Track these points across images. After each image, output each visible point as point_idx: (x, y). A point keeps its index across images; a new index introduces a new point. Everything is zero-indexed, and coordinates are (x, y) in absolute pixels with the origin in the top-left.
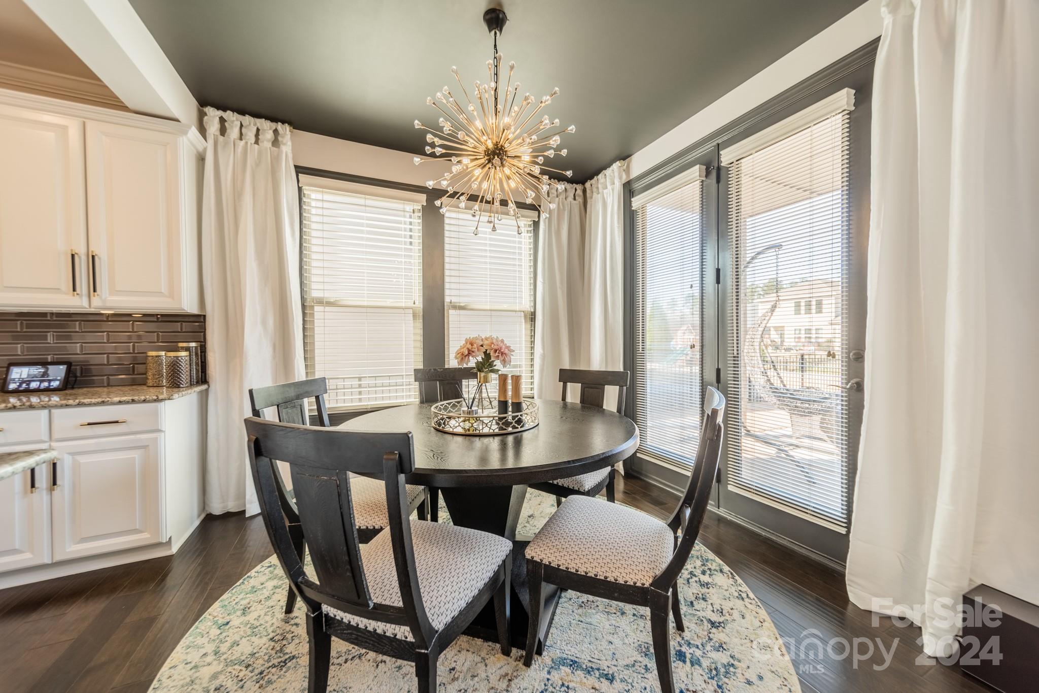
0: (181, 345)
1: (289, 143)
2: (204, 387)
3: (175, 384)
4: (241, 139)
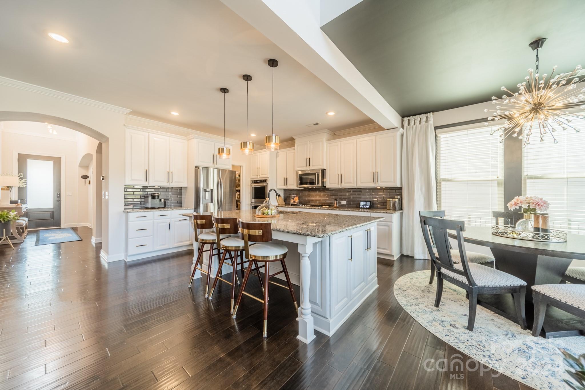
0: (396, 197)
1: (432, 120)
2: (402, 211)
3: (394, 209)
4: (415, 125)
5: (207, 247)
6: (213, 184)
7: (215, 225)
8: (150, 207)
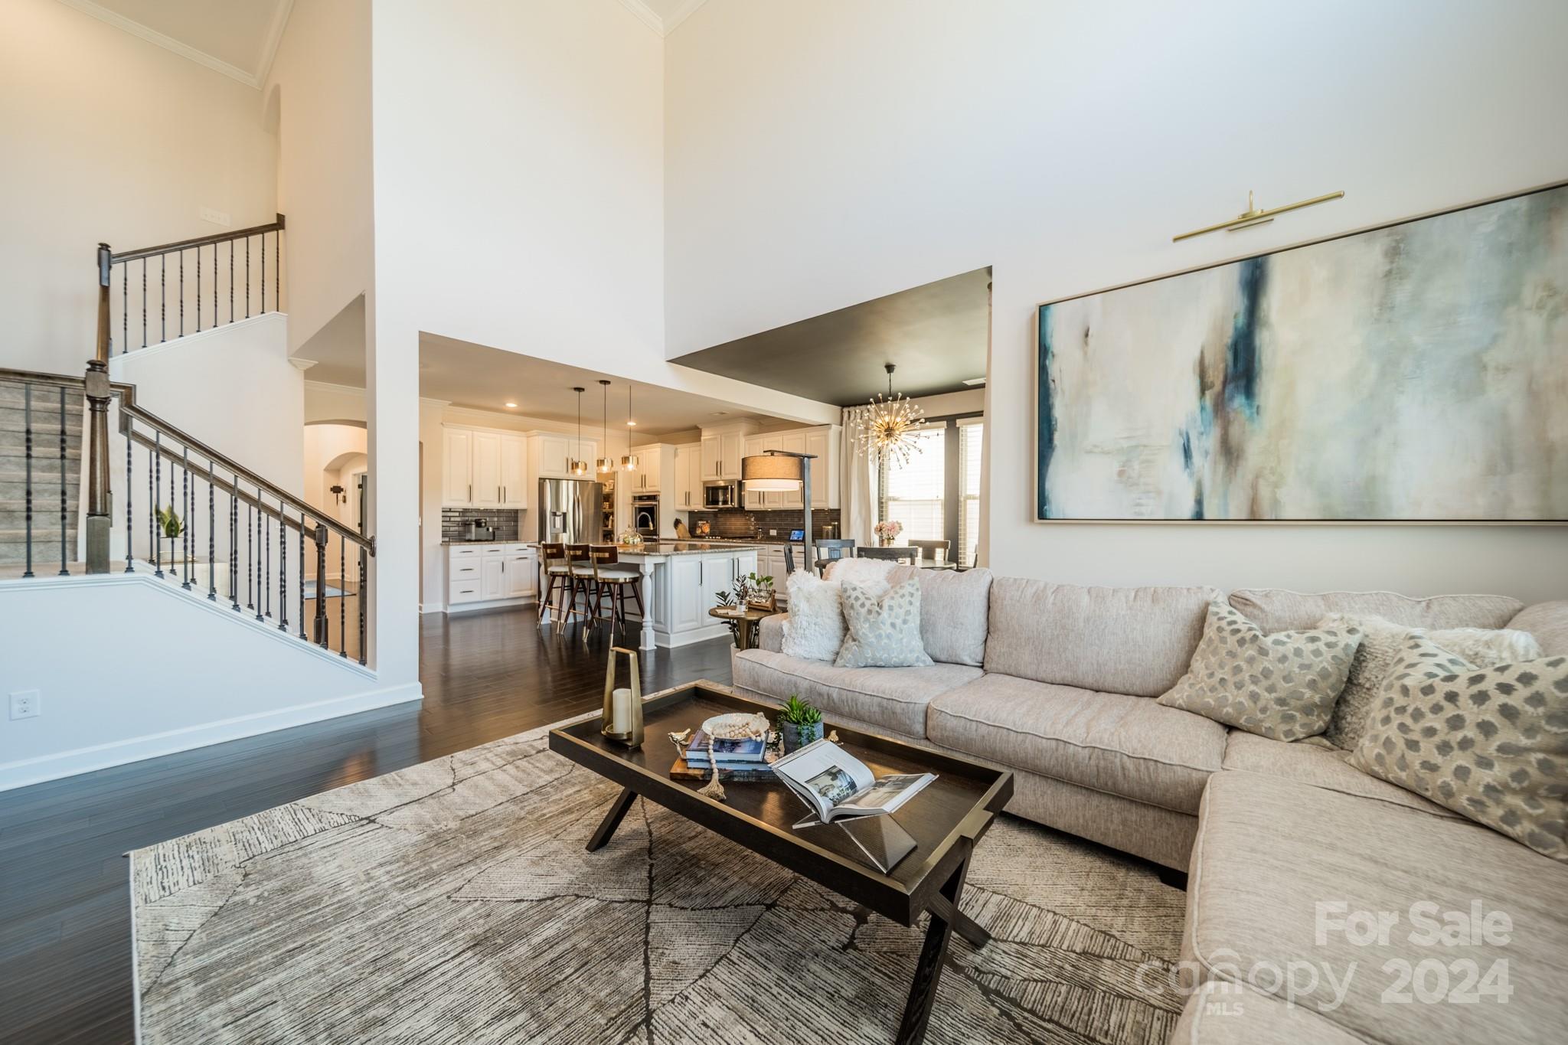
0: (832, 522)
4: (855, 418)
5: (558, 582)
6: (567, 505)
7: (566, 552)
8: (473, 538)
